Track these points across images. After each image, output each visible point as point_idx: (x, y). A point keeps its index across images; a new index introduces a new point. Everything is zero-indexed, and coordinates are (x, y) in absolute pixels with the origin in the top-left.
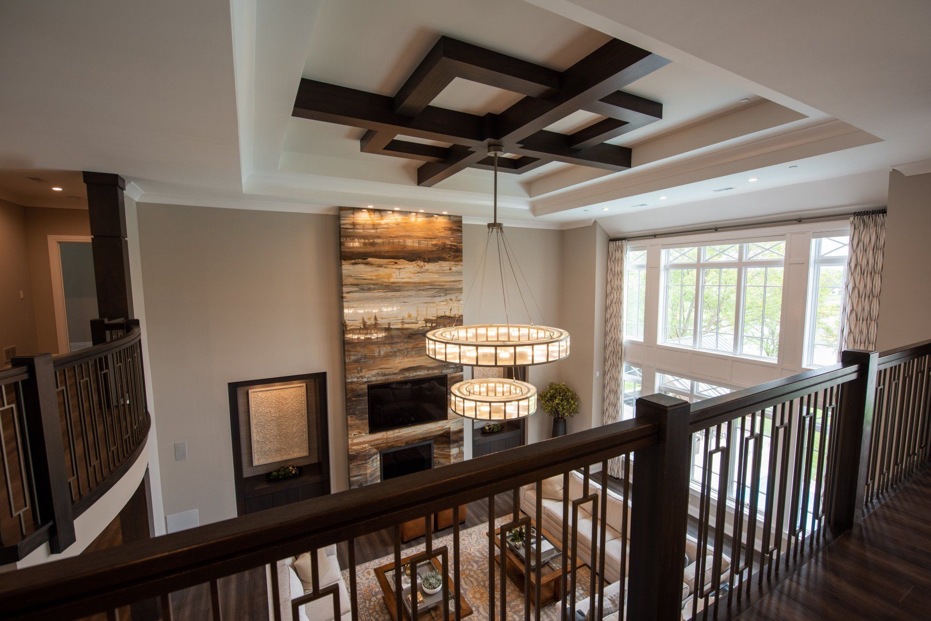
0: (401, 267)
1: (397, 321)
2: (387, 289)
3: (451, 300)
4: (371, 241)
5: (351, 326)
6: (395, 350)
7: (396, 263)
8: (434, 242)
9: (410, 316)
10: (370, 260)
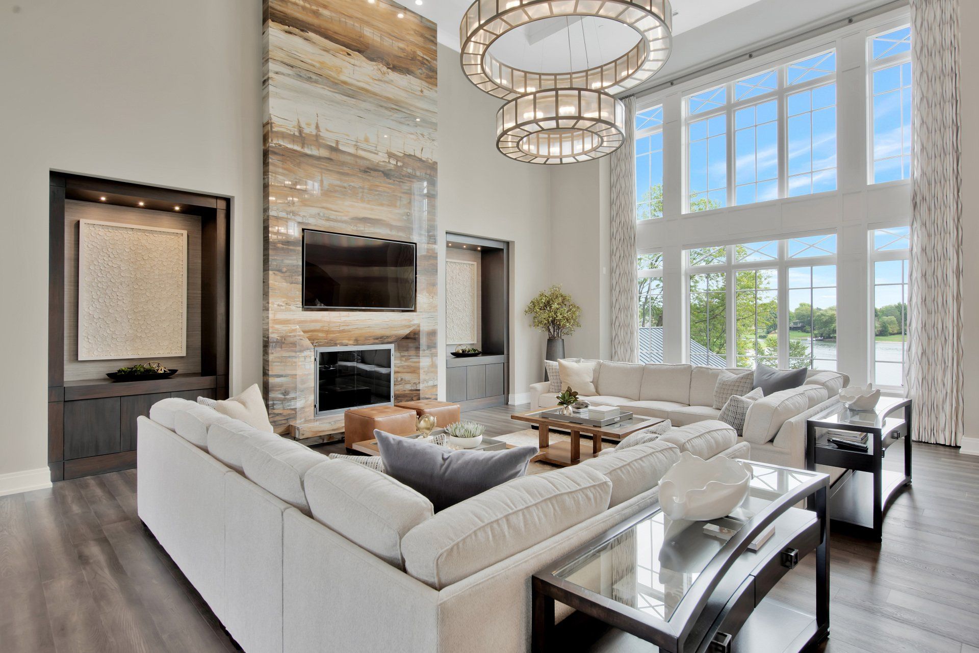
0: (356, 62)
1: (349, 142)
2: (335, 89)
3: (422, 135)
4: (314, 8)
5: (280, 126)
6: (345, 185)
7: (349, 54)
8: (402, 45)
9: (367, 140)
10: (311, 35)
